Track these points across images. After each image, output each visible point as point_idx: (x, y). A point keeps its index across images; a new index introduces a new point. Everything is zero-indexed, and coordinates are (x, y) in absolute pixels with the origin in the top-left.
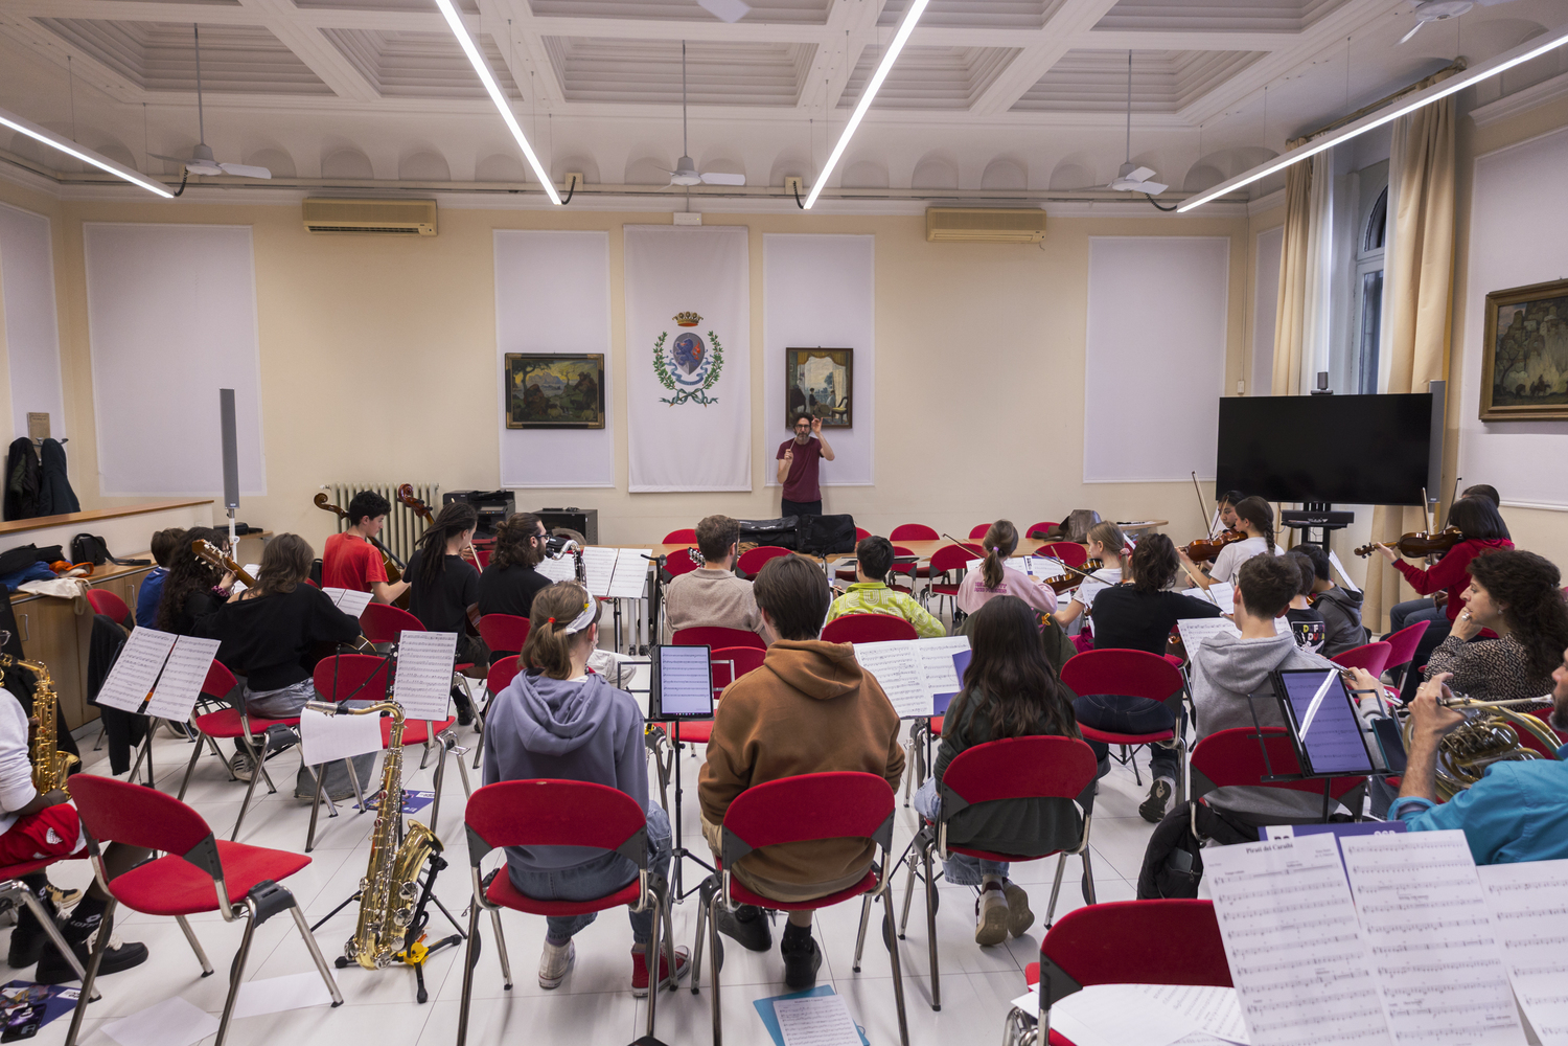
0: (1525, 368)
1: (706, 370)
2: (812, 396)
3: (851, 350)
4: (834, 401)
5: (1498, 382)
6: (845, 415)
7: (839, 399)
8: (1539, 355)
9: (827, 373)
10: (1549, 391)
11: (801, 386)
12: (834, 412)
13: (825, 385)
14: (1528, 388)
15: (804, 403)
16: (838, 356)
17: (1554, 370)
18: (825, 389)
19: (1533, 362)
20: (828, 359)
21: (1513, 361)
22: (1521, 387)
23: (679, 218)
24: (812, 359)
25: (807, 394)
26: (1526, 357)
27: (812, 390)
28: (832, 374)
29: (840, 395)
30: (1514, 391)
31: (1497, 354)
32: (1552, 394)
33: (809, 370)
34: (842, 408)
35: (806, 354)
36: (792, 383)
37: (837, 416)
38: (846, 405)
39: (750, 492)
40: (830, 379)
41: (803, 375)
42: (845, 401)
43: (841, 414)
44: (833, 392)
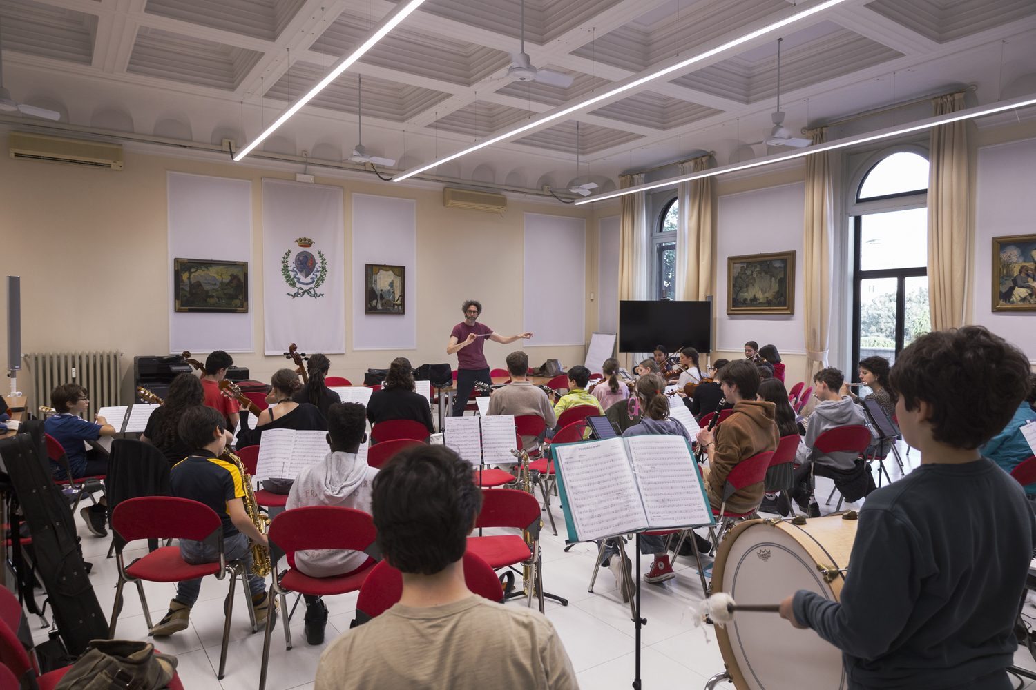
0: (747, 291)
1: (317, 276)
2: (381, 294)
3: (404, 267)
4: (394, 297)
5: (735, 297)
6: (400, 307)
7: (397, 296)
8: (753, 285)
9: (390, 280)
10: (758, 301)
11: (375, 288)
12: (394, 305)
13: (388, 288)
14: (749, 300)
15: (376, 298)
16: (397, 270)
17: (760, 292)
18: (389, 290)
19: (750, 288)
20: (391, 272)
21: (741, 288)
22: (746, 300)
23: (300, 177)
24: (382, 272)
25: (378, 293)
26: (747, 286)
27: (381, 290)
28: (393, 281)
29: (397, 294)
30: (742, 301)
31: (733, 284)
32: (760, 303)
33: (380, 278)
34: (399, 302)
35: (378, 268)
36: (369, 286)
37: (396, 307)
38: (401, 301)
39: (343, 354)
40: (392, 284)
41: (376, 281)
42: (401, 298)
43: (398, 305)
44: (394, 292)
